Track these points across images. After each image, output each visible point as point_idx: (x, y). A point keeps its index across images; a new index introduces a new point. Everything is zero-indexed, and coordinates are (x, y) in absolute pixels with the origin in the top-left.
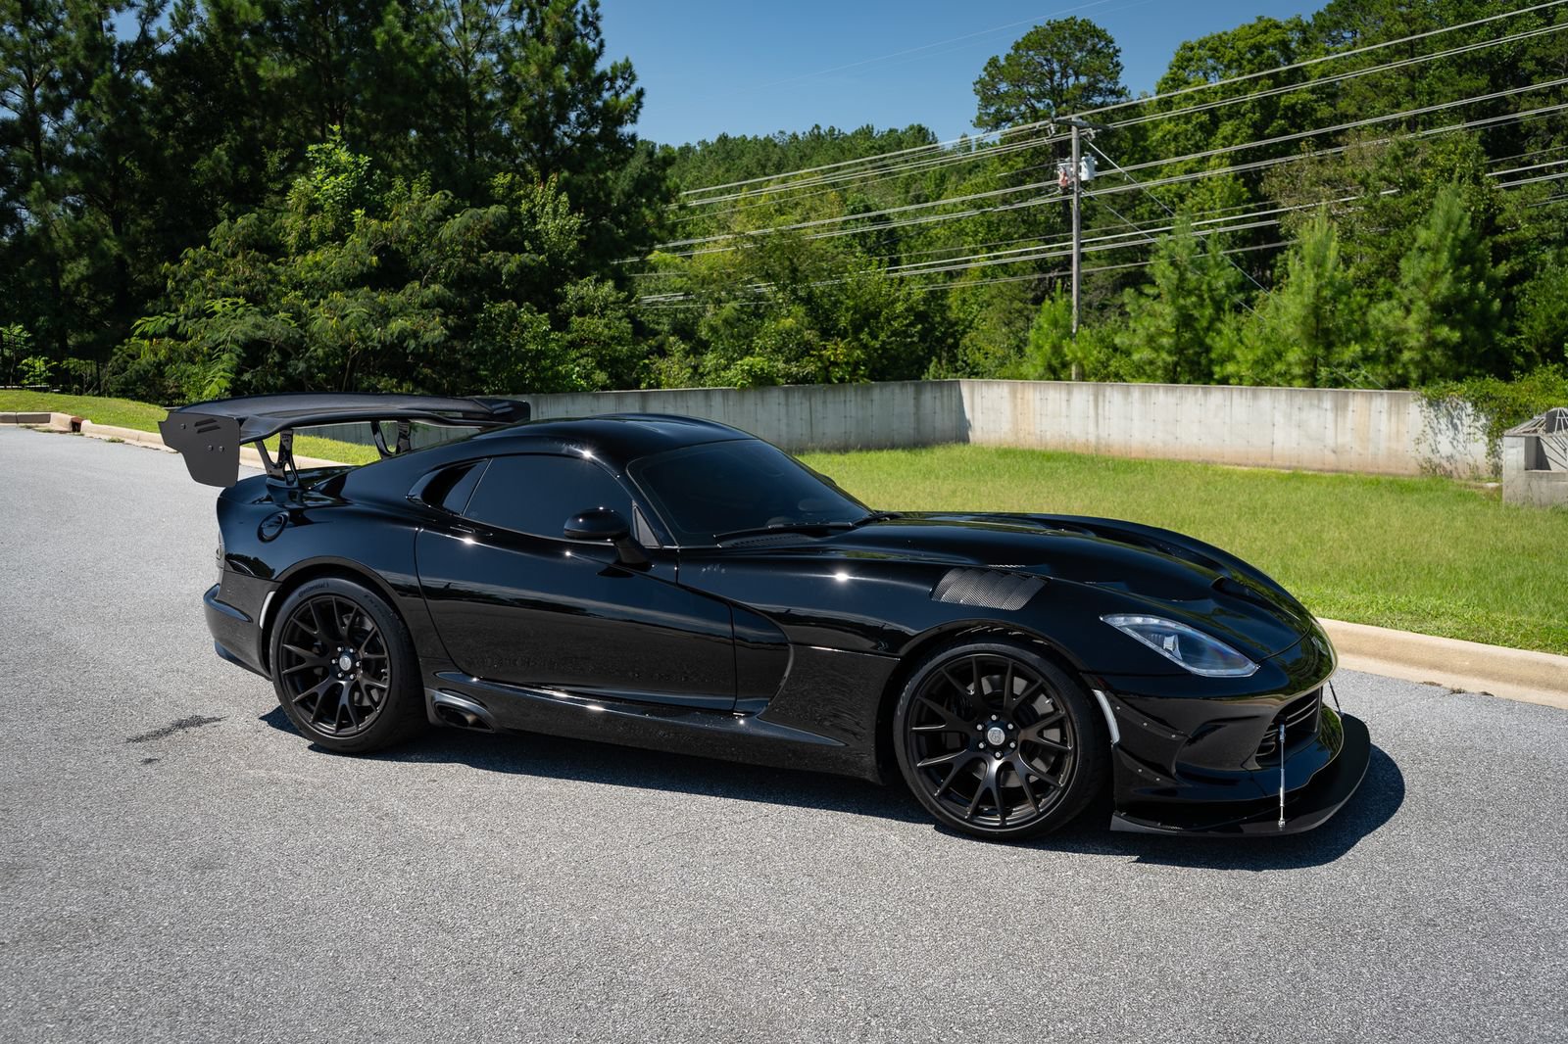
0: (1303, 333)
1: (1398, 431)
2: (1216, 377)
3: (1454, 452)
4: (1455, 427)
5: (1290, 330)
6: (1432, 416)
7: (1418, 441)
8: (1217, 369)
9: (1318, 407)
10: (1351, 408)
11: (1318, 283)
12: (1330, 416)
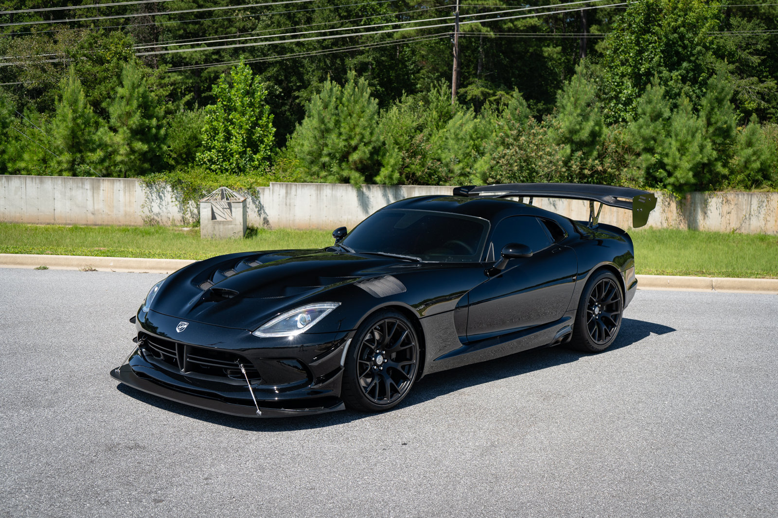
0: (67, 144)
1: (130, 201)
2: (10, 170)
3: (161, 211)
4: (161, 198)
5: (60, 142)
6: (148, 192)
7: (143, 206)
8: (9, 165)
9: (82, 188)
10: (102, 188)
11: (75, 115)
12: (89, 193)
